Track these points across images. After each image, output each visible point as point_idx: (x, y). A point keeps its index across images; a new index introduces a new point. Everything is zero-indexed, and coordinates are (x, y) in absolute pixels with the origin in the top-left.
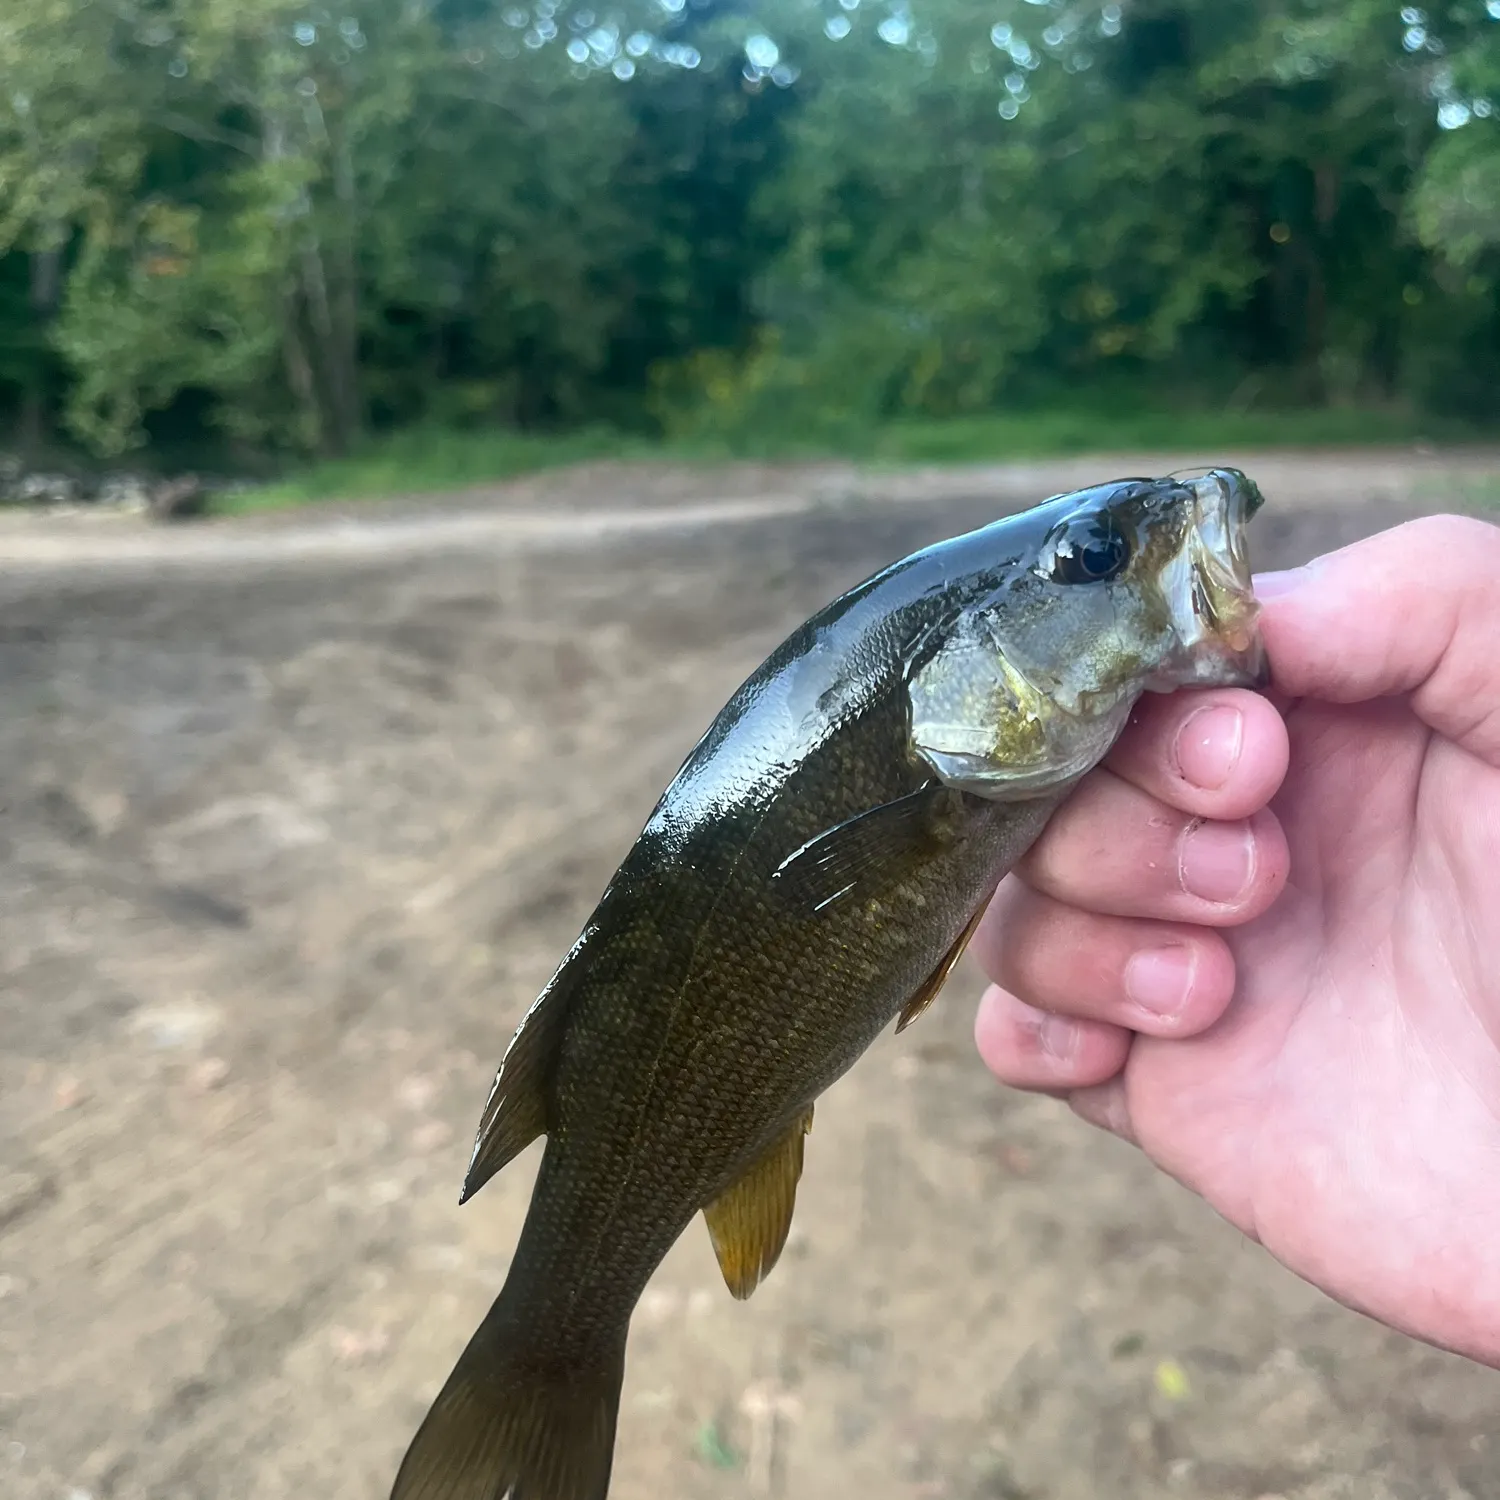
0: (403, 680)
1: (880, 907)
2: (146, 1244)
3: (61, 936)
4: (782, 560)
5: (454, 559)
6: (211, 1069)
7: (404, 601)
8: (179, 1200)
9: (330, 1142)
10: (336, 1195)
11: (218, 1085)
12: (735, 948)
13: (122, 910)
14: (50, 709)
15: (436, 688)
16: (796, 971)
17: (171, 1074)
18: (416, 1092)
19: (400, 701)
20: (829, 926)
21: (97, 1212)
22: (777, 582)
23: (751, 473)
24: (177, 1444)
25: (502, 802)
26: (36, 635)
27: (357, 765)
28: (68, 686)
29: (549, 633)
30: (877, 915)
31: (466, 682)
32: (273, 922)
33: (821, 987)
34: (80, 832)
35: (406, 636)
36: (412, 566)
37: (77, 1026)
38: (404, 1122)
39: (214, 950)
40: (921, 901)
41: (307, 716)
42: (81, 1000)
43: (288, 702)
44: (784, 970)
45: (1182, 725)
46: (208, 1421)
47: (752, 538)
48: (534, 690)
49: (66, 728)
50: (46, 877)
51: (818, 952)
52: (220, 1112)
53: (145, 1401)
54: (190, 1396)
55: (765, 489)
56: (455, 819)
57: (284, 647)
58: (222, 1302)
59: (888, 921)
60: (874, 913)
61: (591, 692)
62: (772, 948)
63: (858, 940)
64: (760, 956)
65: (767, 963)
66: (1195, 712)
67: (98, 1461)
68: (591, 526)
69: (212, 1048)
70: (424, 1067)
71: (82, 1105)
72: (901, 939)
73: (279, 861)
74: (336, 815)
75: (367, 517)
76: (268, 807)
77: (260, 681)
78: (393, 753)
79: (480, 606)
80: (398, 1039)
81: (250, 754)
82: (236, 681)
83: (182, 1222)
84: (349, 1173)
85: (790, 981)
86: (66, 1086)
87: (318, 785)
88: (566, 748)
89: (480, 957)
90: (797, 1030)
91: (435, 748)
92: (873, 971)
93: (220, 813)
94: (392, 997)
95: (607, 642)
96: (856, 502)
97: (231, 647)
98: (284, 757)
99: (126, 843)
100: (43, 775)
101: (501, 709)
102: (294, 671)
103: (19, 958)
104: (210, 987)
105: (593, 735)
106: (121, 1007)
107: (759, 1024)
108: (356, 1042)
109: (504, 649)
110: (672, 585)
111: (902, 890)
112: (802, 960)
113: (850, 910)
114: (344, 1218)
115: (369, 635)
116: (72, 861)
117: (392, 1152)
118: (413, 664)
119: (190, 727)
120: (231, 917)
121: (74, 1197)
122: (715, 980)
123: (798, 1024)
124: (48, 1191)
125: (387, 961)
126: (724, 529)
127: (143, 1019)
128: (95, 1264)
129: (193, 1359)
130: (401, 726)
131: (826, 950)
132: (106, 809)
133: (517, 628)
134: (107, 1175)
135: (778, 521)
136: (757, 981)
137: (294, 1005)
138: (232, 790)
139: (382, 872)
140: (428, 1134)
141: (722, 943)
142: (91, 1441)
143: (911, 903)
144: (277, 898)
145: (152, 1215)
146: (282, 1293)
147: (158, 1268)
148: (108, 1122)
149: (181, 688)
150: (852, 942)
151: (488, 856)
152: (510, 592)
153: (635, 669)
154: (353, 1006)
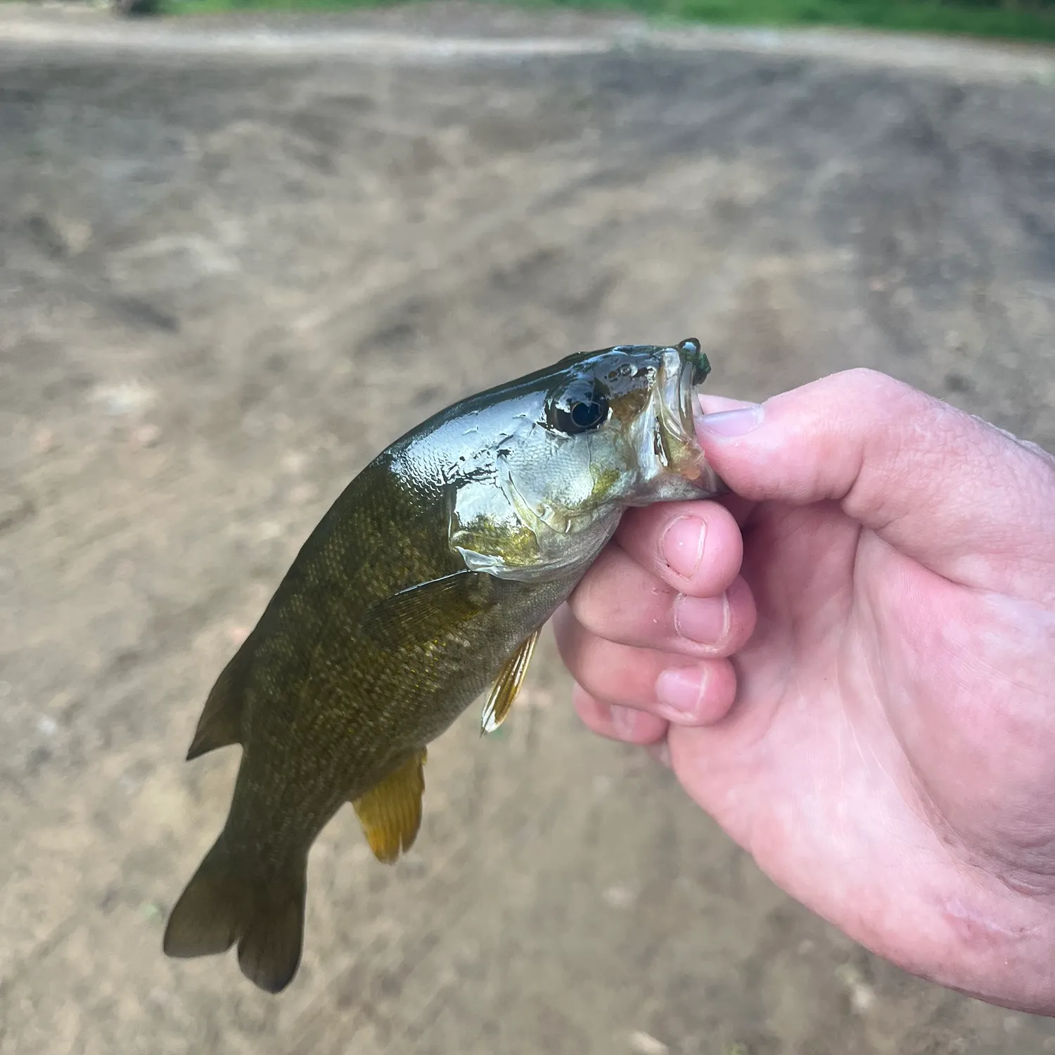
0: (300, 156)
1: (435, 648)
2: (98, 553)
3: (40, 325)
4: (586, 88)
5: (342, 65)
6: (147, 433)
7: (303, 94)
8: (122, 524)
9: (231, 491)
10: (234, 530)
11: (153, 445)
12: (338, 662)
13: (87, 311)
14: (36, 155)
15: (323, 163)
16: (380, 683)
17: (119, 434)
18: (294, 462)
19: (297, 171)
20: (400, 657)
21: (63, 528)
22: (581, 105)
23: (567, 18)
24: (117, 693)
25: (366, 254)
26: (25, 97)
27: (262, 217)
28: (49, 137)
29: (410, 129)
30: (433, 652)
31: (346, 161)
32: (196, 330)
33: (399, 694)
34: (56, 250)
35: (303, 122)
36: (309, 68)
37: (51, 393)
38: (284, 482)
39: (152, 347)
40: (466, 644)
41: (227, 177)
42: (54, 375)
43: (213, 165)
44: (372, 681)
45: (667, 529)
46: (137, 679)
47: (564, 69)
48: (395, 171)
49: (47, 170)
50: (31, 283)
51: (394, 673)
52: (155, 463)
53: (94, 661)
54: (125, 661)
55: (576, 32)
56: (332, 264)
57: (212, 123)
58: (151, 598)
59: (442, 657)
60: (432, 651)
61: (437, 176)
62: (362, 666)
63: (421, 667)
64: (356, 671)
65: (360, 675)
66: (676, 520)
67: (61, 700)
68: (447, 48)
69: (149, 417)
70: (300, 444)
71: (54, 451)
72: (454, 667)
73: (202, 284)
74: (244, 253)
75: (277, 26)
76: (196, 244)
77: (193, 148)
78: (289, 210)
79: (359, 104)
80: (283, 422)
81: (183, 202)
82: (174, 146)
83: (122, 540)
84: (245, 515)
85: (377, 689)
86: (43, 436)
87: (233, 230)
88: (416, 217)
89: (344, 368)
90: (385, 717)
91: (320, 210)
92: (436, 686)
93: (160, 245)
94: (280, 392)
95: (451, 139)
96: (645, 48)
97: (172, 119)
98: (208, 206)
99: (90, 261)
100: (30, 204)
101: (370, 183)
102: (218, 142)
103: (10, 340)
104: (148, 374)
105: (437, 209)
106: (84, 382)
107: (358, 711)
108: (252, 422)
109: (375, 138)
110: (502, 100)
111: (450, 637)
112: (383, 677)
113: (414, 648)
114: (240, 547)
115: (275, 118)
116: (51, 271)
117: (275, 503)
118: (308, 145)
119: (139, 178)
120: (166, 323)
121: (47, 517)
122: (327, 681)
123: (386, 714)
124: (28, 510)
125: (277, 364)
126: (544, 59)
127: (100, 393)
128: (61, 564)
129: (129, 635)
130: (296, 191)
131: (399, 672)
132: (76, 234)
133: (386, 123)
134: (71, 502)
135: (584, 57)
136: (356, 686)
137: (209, 392)
138: (169, 229)
139: (277, 299)
140: (301, 493)
141: (330, 658)
142: (56, 685)
143: (459, 646)
144: (200, 312)
145: (103, 533)
146: (193, 595)
147: (106, 570)
148: (73, 465)
149: (134, 147)
150: (418, 669)
151: (354, 294)
152: (381, 93)
153: (470, 162)
154: (251, 396)
